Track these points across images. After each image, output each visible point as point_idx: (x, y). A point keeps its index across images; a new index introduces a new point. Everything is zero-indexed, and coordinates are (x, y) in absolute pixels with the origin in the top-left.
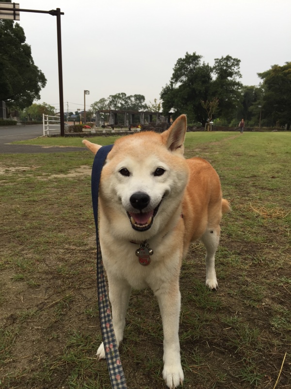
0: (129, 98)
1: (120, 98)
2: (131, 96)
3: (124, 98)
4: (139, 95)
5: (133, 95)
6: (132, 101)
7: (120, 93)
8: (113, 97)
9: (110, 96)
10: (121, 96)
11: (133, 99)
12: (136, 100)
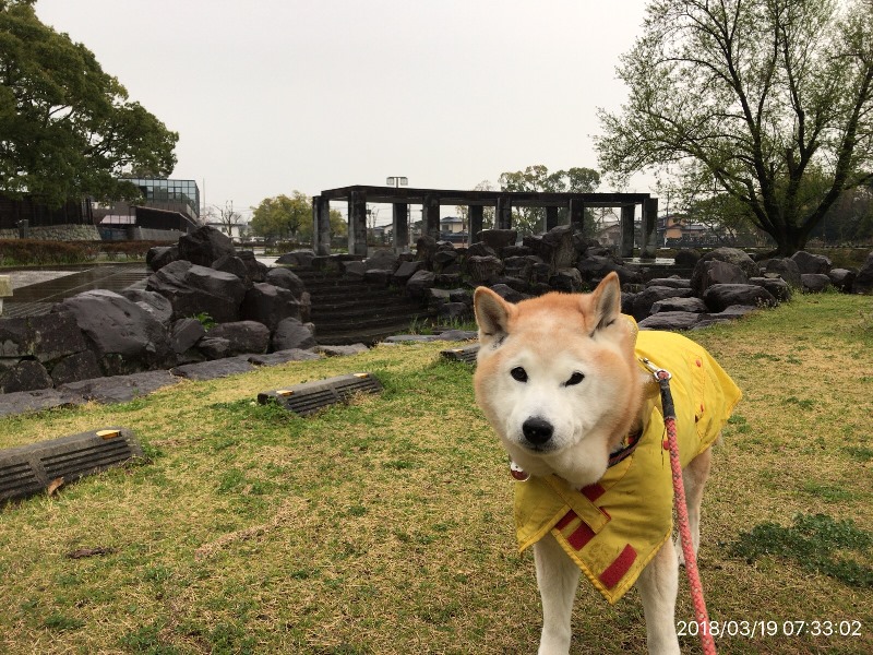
0: (556, 177)
1: (529, 178)
2: (561, 173)
3: (541, 179)
4: (584, 170)
5: (567, 170)
6: (564, 186)
7: (532, 165)
8: (511, 176)
9: (502, 175)
10: (534, 173)
11: (566, 180)
12: (574, 183)
